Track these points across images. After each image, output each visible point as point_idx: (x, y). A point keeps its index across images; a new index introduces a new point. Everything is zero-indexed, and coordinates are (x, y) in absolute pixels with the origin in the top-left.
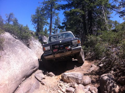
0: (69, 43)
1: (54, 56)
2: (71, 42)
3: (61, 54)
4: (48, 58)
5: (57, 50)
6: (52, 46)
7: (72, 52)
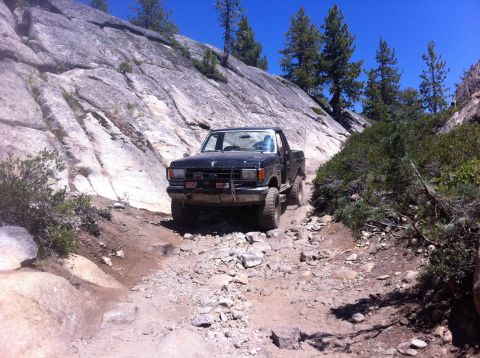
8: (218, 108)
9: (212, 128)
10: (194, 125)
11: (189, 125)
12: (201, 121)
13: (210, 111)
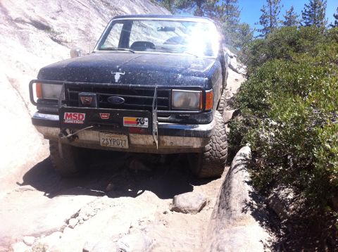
8: (69, 6)
9: (56, 29)
10: (23, 22)
11: (12, 21)
12: (35, 18)
13: (56, 8)
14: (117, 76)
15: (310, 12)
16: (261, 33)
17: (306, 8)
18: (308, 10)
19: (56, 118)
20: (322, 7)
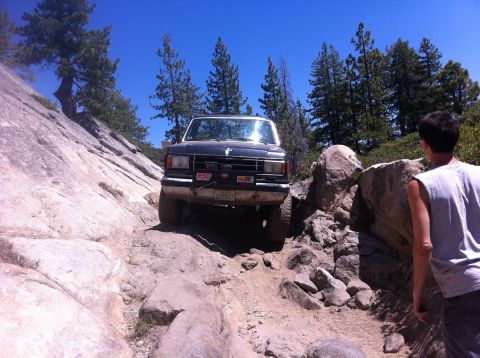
0: (254, 163)
1: (195, 194)
2: (260, 163)
3: (219, 192)
4: (173, 192)
5: (209, 176)
6: (199, 159)
7: (254, 197)
14: (227, 152)
15: (217, 82)
16: (160, 112)
17: (213, 78)
18: (215, 80)
19: (191, 181)
20: (234, 77)
